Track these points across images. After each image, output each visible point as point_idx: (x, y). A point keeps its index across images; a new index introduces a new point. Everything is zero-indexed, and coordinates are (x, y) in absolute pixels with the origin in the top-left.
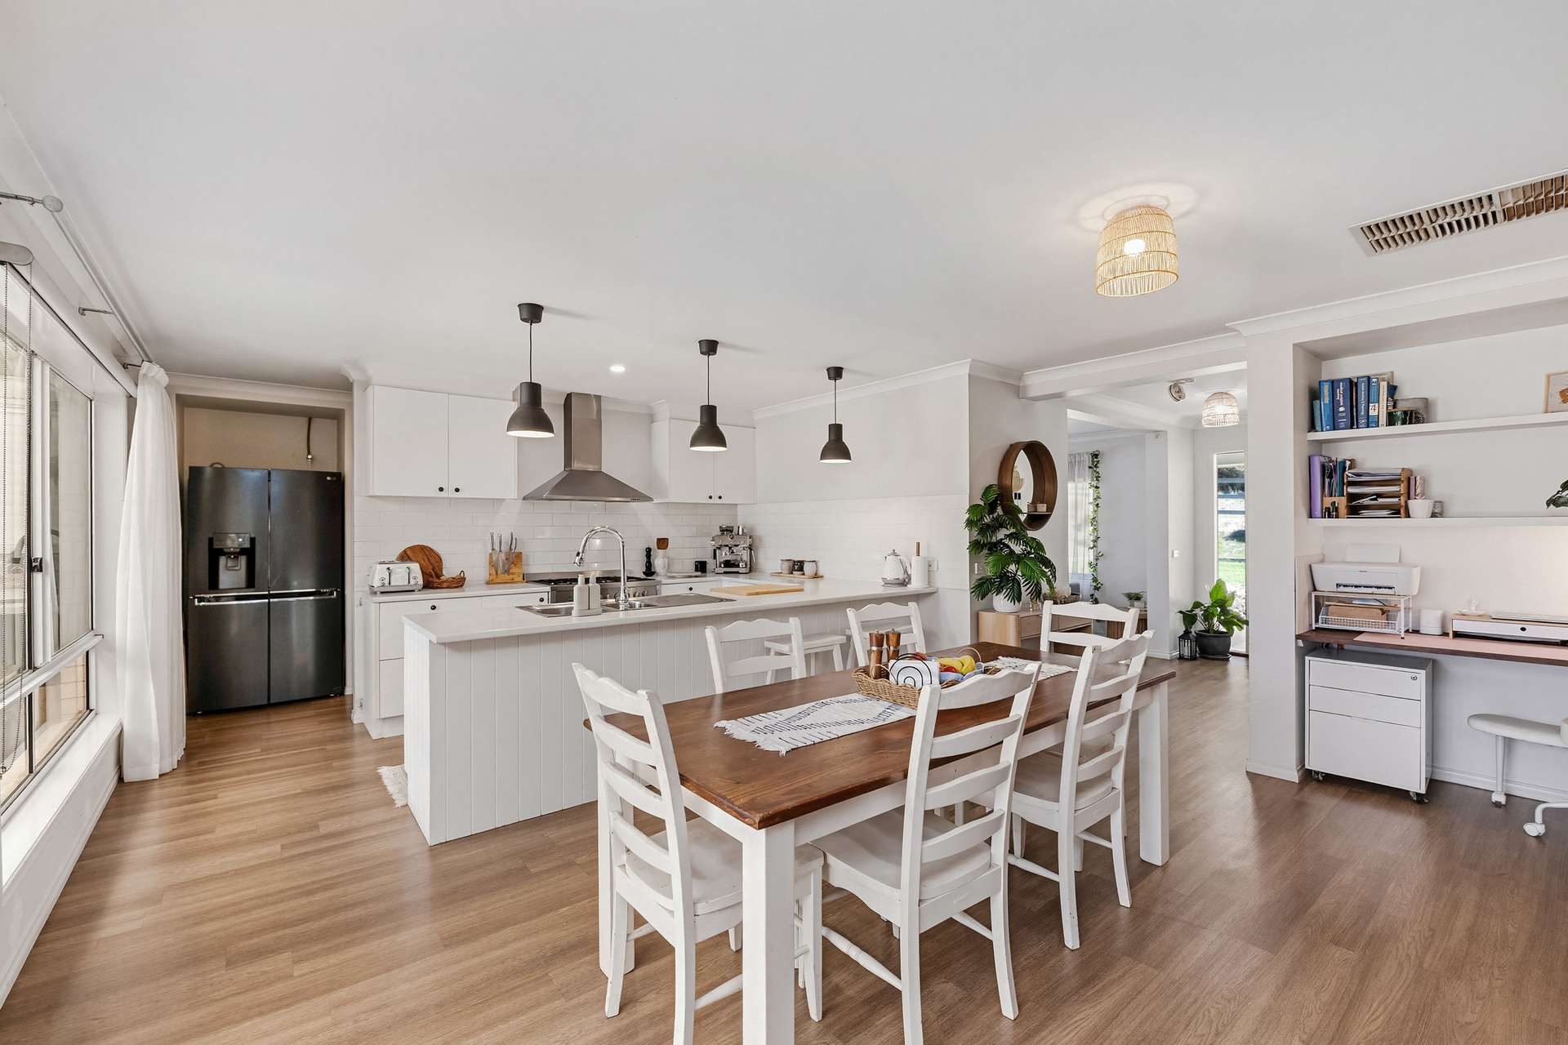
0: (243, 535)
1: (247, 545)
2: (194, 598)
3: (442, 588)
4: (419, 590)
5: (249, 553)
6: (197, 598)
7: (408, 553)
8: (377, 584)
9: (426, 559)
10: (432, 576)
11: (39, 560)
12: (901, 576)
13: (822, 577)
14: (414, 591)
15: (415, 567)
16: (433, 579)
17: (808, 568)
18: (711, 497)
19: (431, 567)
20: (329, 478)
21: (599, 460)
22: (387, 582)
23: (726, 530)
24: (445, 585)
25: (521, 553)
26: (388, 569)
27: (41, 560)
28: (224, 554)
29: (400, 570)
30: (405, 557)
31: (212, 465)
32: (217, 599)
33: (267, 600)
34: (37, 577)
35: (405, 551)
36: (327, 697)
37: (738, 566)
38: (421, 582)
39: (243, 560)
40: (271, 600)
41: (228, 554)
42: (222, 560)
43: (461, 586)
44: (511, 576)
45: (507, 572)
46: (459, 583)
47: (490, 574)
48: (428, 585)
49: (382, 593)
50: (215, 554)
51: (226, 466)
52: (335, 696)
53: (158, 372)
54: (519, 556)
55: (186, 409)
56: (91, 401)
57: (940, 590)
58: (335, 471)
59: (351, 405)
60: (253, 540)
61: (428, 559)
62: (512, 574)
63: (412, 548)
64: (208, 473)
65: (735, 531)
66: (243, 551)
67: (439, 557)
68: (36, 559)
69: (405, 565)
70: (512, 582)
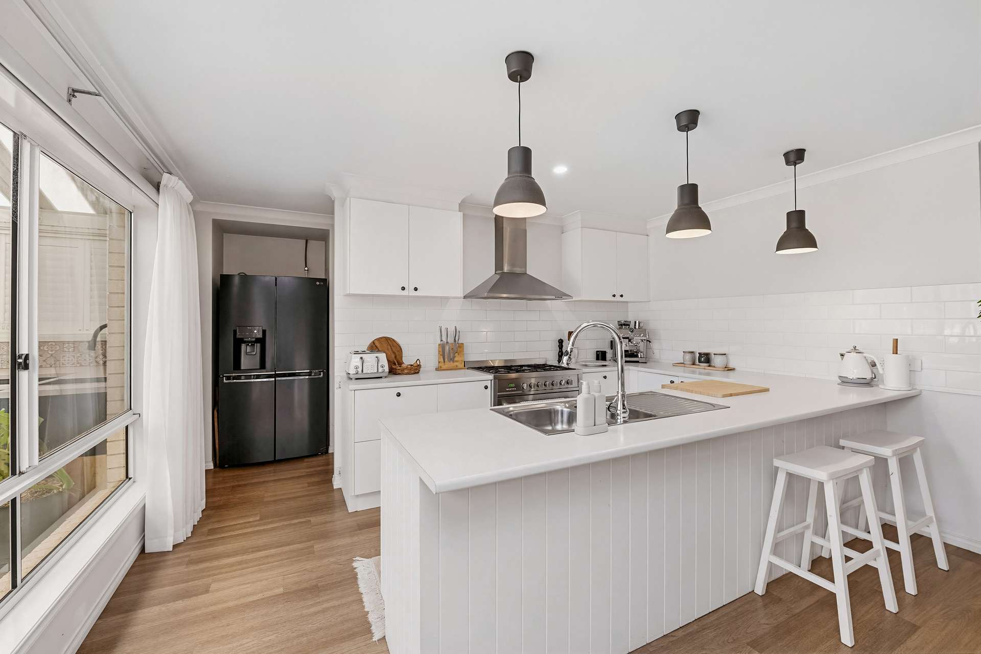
0: (258, 328)
1: (260, 336)
2: (224, 376)
3: (403, 374)
4: (386, 377)
5: (262, 341)
6: (225, 376)
7: (377, 343)
8: (352, 371)
9: (390, 349)
10: (395, 364)
11: (23, 357)
12: (868, 376)
13: (734, 369)
14: (381, 377)
15: (383, 357)
16: (396, 367)
17: (717, 361)
18: (614, 296)
19: (393, 356)
20: (318, 283)
21: (525, 265)
22: (360, 370)
23: (624, 325)
24: (406, 371)
25: (463, 344)
26: (361, 358)
27: (27, 356)
28: (245, 342)
29: (370, 358)
30: (374, 347)
31: (239, 274)
32: (239, 378)
33: (273, 379)
34: (23, 375)
35: (373, 342)
36: (316, 455)
37: (637, 356)
38: (387, 369)
39: (258, 346)
40: (277, 379)
41: (247, 343)
42: (243, 346)
43: (418, 372)
44: (456, 364)
45: (452, 360)
46: (415, 370)
47: (439, 362)
48: (392, 372)
49: (356, 379)
50: (238, 343)
51: (247, 274)
52: (322, 454)
53: (177, 183)
54: (461, 346)
55: (224, 234)
56: (131, 213)
57: (924, 393)
58: (324, 278)
59: (333, 226)
60: (264, 332)
61: (391, 348)
62: (456, 361)
63: (379, 339)
64: (236, 280)
65: (632, 326)
66: (258, 340)
67: (400, 347)
68: (20, 357)
69: (374, 355)
70: (456, 368)
